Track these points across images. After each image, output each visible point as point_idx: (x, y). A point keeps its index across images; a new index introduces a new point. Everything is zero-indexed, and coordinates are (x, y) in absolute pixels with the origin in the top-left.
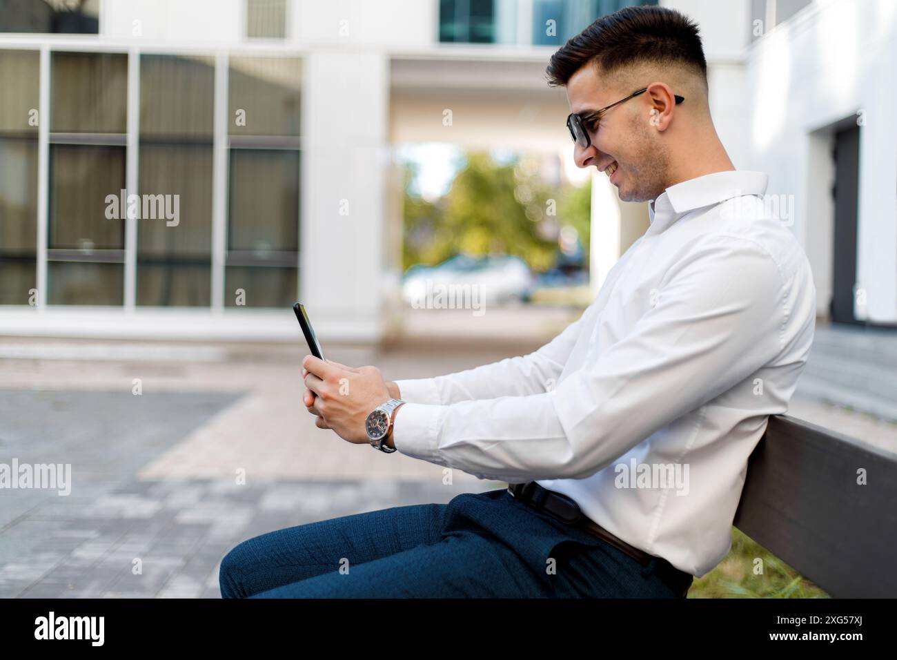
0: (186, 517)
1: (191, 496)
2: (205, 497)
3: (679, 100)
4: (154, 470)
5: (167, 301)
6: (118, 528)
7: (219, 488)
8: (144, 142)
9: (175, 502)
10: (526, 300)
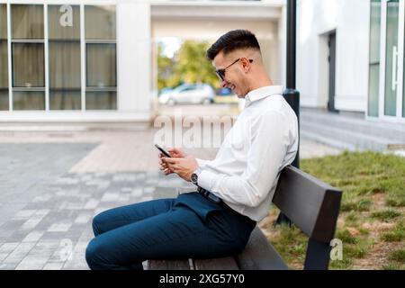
0: (88, 183)
1: (89, 177)
2: (93, 177)
3: (251, 61)
4: (72, 170)
5: (62, 108)
6: (66, 187)
7: (98, 175)
8: (50, 41)
9: (84, 179)
10: (212, 102)
